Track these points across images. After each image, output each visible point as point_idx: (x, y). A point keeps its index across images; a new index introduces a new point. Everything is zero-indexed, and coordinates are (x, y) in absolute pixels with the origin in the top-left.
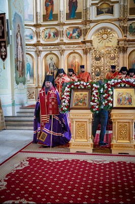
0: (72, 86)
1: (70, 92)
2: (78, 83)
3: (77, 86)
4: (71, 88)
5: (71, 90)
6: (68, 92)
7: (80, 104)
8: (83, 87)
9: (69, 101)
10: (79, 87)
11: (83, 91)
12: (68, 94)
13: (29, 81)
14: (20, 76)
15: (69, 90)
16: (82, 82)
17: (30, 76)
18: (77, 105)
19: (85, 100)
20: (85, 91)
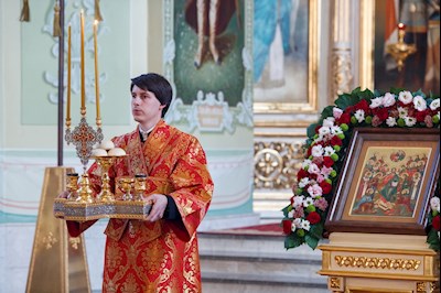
0: (359, 115)
1: (343, 144)
2: (389, 99)
3: (383, 112)
4: (353, 126)
5: (349, 135)
6: (333, 141)
7: (380, 203)
8: (409, 121)
9: (329, 191)
10: (391, 121)
11: (408, 141)
12: (330, 151)
13: (281, 84)
14: (206, 55)
15: (338, 131)
16: (406, 97)
17: (287, 52)
18: (367, 207)
19: (409, 184)
20: (420, 142)
